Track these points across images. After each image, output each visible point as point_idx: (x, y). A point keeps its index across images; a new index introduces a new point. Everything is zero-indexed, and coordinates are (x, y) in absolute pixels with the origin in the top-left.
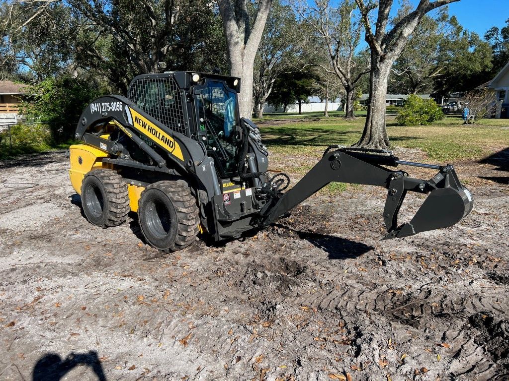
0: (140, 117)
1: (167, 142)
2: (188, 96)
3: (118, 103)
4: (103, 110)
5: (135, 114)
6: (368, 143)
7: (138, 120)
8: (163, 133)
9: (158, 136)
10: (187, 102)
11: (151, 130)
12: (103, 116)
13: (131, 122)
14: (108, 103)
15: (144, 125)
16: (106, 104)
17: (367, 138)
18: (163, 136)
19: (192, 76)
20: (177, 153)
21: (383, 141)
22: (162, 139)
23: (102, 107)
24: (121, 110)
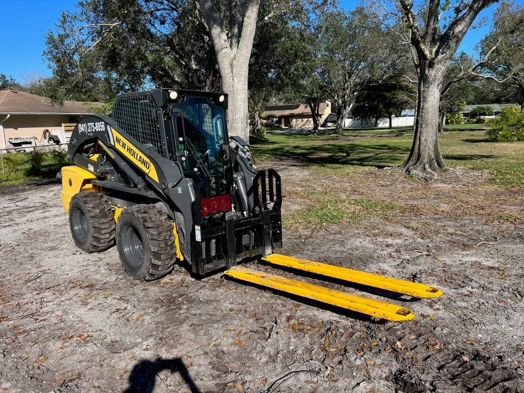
0: (120, 137)
1: (144, 163)
2: (165, 115)
3: (101, 123)
4: (89, 131)
5: (116, 134)
6: (416, 163)
7: (118, 140)
8: (140, 154)
9: (136, 157)
10: (165, 121)
11: (130, 150)
12: (89, 136)
13: (112, 143)
14: (93, 123)
15: (124, 146)
16: (91, 124)
17: (414, 158)
18: (140, 157)
19: (169, 93)
20: (153, 174)
21: (434, 161)
22: (139, 160)
23: (88, 127)
24: (104, 130)
